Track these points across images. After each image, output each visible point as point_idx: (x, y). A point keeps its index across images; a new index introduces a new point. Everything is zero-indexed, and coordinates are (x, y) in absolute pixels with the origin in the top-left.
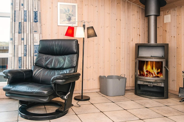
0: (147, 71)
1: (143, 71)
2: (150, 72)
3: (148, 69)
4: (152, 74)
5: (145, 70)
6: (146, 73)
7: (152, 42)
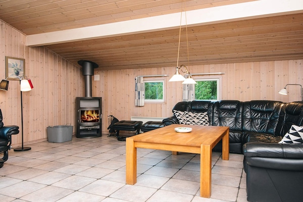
0: (88, 115)
1: (84, 115)
2: (90, 116)
3: (88, 114)
4: (93, 118)
5: (86, 115)
6: (86, 117)
7: (89, 96)
